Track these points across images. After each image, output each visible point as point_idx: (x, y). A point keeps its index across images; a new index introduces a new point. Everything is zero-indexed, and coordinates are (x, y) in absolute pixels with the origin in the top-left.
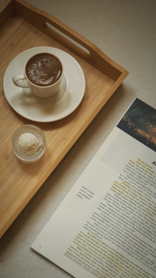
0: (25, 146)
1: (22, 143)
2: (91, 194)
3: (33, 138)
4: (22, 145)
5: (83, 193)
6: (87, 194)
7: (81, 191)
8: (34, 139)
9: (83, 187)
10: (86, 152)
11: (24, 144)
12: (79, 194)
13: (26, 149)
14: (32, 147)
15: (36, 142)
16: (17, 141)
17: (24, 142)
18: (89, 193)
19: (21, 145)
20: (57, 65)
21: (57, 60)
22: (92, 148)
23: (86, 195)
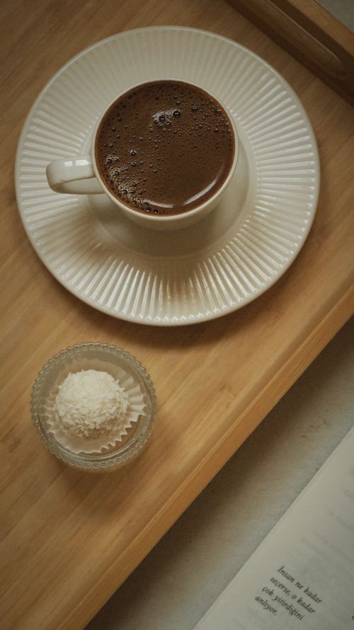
0: (77, 424)
1: (67, 413)
2: (307, 600)
3: (111, 396)
4: (68, 420)
5: (278, 592)
6: (294, 597)
7: (271, 586)
8: (114, 401)
9: (281, 571)
10: (304, 437)
11: (73, 419)
12: (265, 597)
13: (81, 435)
14: (104, 429)
15: (119, 408)
16: (51, 395)
17: (77, 409)
18: (300, 593)
19: (65, 420)
20: (216, 132)
21: (216, 112)
22: (325, 422)
23: (290, 601)
